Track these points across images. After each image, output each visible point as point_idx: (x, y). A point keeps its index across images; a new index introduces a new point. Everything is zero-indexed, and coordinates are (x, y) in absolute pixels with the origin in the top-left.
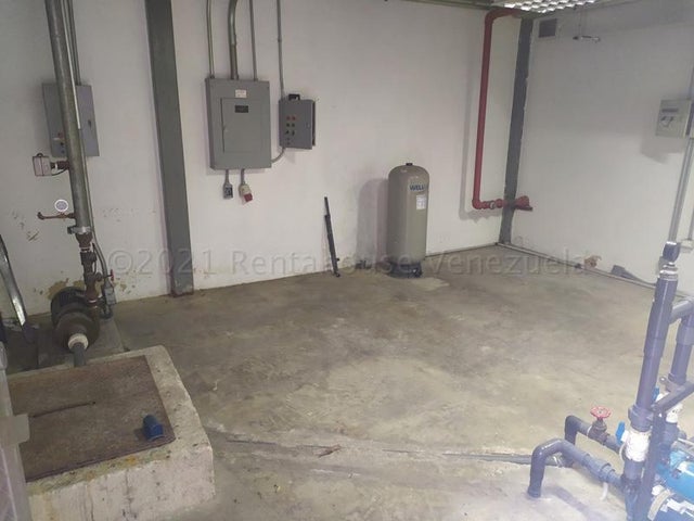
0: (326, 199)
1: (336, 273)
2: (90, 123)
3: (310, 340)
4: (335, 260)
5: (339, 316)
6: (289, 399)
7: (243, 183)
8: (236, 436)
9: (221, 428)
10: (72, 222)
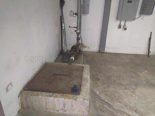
0: (151, 33)
1: (148, 56)
2: (88, 5)
3: (133, 75)
4: (149, 52)
5: (146, 70)
6: (121, 92)
7: (125, 25)
8: (101, 97)
9: (98, 93)
10: (76, 29)
